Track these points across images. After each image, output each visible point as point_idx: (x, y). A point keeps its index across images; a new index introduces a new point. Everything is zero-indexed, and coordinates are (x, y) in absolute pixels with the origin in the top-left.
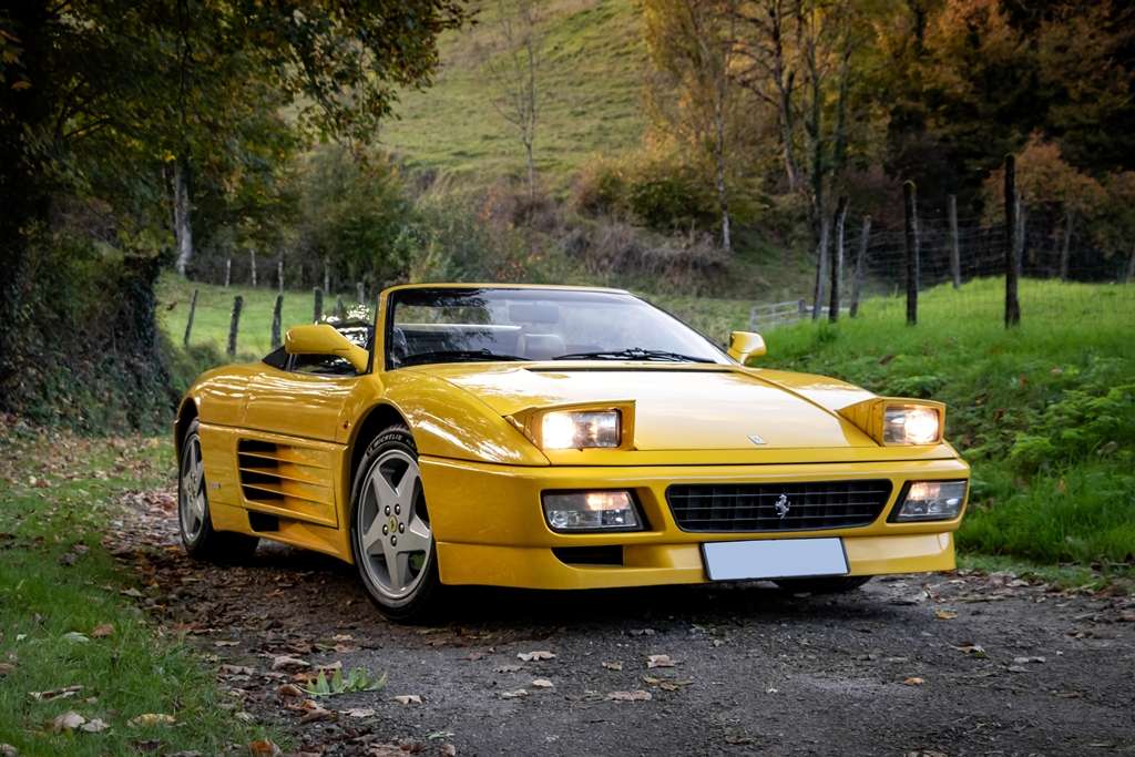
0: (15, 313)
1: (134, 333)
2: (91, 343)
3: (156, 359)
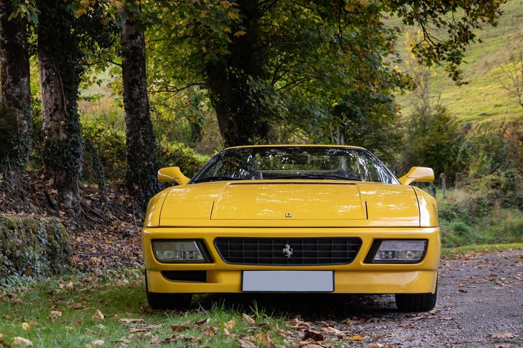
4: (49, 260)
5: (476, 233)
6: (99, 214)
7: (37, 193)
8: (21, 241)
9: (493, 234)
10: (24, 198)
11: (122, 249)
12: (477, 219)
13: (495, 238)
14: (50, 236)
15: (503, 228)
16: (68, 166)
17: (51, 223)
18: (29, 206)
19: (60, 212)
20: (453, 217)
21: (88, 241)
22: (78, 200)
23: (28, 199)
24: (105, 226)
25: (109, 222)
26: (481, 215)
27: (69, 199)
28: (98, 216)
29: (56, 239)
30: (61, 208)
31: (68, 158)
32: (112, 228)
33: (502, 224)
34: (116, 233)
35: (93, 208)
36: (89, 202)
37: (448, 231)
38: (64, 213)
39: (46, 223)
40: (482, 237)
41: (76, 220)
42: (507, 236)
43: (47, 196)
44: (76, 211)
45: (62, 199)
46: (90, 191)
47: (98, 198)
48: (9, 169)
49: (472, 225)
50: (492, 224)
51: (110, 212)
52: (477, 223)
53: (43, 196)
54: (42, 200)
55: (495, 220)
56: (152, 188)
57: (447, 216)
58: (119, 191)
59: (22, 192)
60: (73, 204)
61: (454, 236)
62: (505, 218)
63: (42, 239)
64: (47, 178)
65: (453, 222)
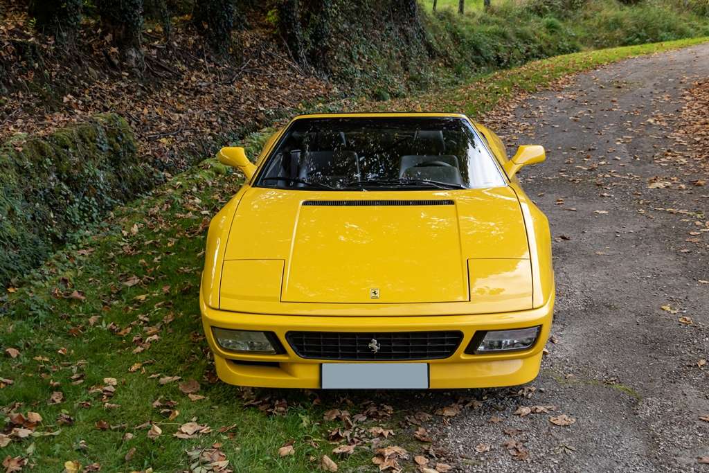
0: (329, 10)
1: (403, 9)
2: (378, 18)
3: (417, 24)
4: (112, 166)
5: (568, 29)
6: (167, 67)
7: (95, 53)
8: (77, 159)
9: (586, 29)
10: (81, 63)
11: (194, 115)
12: (571, 12)
13: (588, 34)
14: (111, 139)
15: (596, 24)
16: (126, 19)
17: (111, 122)
18: (88, 71)
19: (123, 73)
20: (545, 10)
21: (157, 110)
22: (142, 55)
23: (86, 63)
24: (175, 82)
25: (178, 75)
26: (575, 7)
27: (132, 57)
28: (166, 70)
29: (118, 141)
30: (123, 68)
31: (125, 11)
32: (182, 83)
33: (596, 18)
34: (186, 90)
35: (159, 61)
36: (154, 52)
37: (540, 29)
38: (127, 74)
39: (105, 124)
40: (574, 34)
41: (142, 79)
42: (600, 31)
43: (108, 57)
44: (141, 69)
45: (124, 57)
46: (154, 37)
47: (163, 45)
48: (59, 30)
49: (565, 19)
50: (586, 18)
51: (179, 62)
52: (570, 17)
53: (102, 57)
54: (102, 61)
55: (589, 13)
56: (223, 25)
57: (539, 10)
58: (187, 31)
59: (78, 56)
60: (137, 62)
61: (544, 35)
62: (600, 11)
63: (102, 146)
64: (105, 33)
65: (545, 18)
